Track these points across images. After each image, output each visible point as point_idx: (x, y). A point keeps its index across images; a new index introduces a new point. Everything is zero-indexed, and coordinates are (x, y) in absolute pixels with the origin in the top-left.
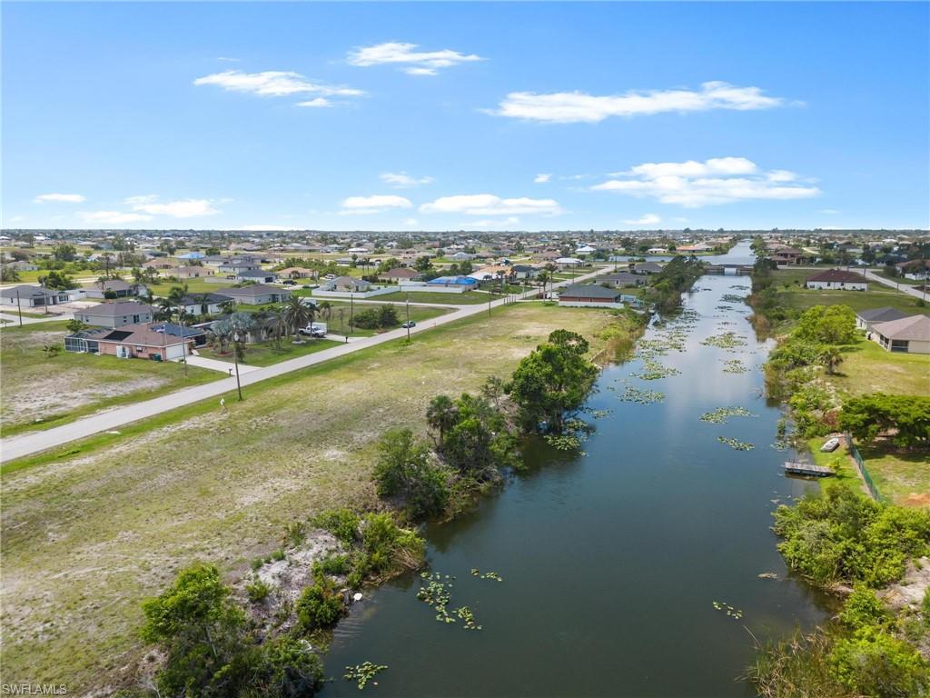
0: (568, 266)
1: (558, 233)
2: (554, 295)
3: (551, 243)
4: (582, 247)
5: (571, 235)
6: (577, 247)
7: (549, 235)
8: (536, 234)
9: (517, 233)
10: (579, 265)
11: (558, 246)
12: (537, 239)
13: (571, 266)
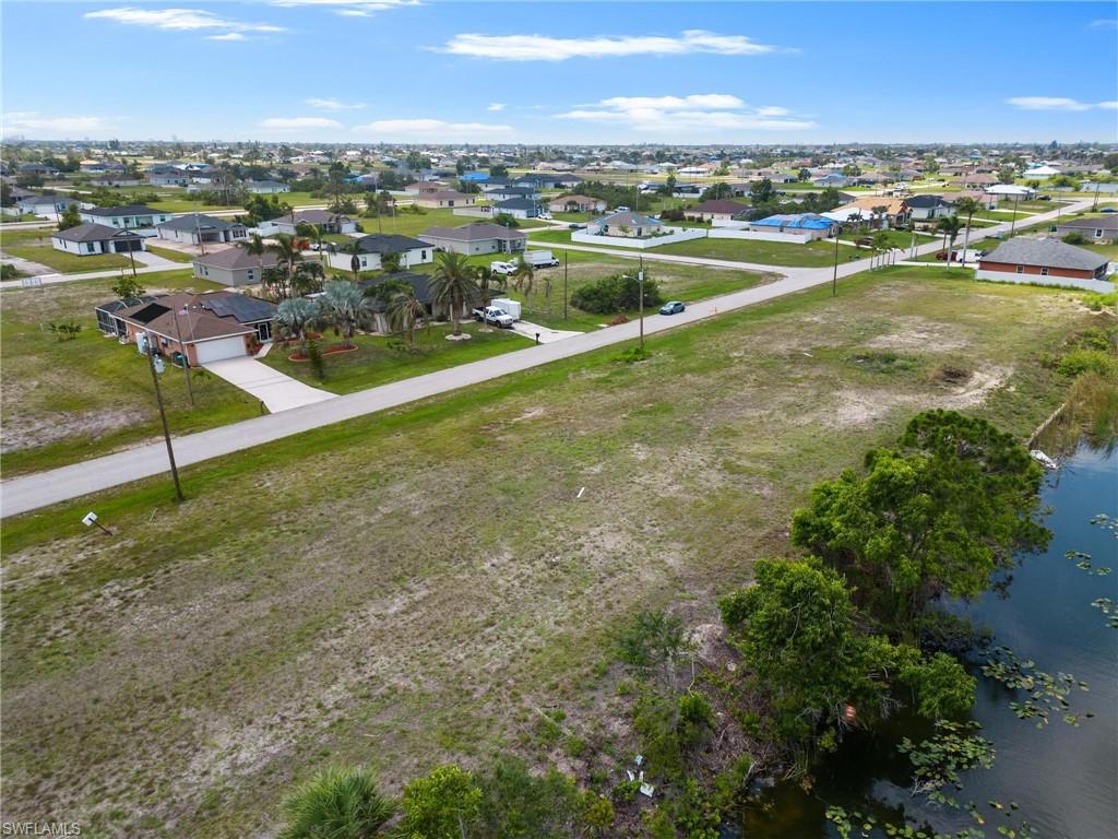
0: (1007, 200)
1: (998, 147)
2: (971, 255)
3: (986, 160)
4: (1036, 167)
5: (1018, 149)
6: (1027, 167)
7: (985, 150)
8: (966, 147)
9: (936, 147)
10: (1027, 198)
11: (997, 165)
12: (965, 155)
13: (1013, 198)
